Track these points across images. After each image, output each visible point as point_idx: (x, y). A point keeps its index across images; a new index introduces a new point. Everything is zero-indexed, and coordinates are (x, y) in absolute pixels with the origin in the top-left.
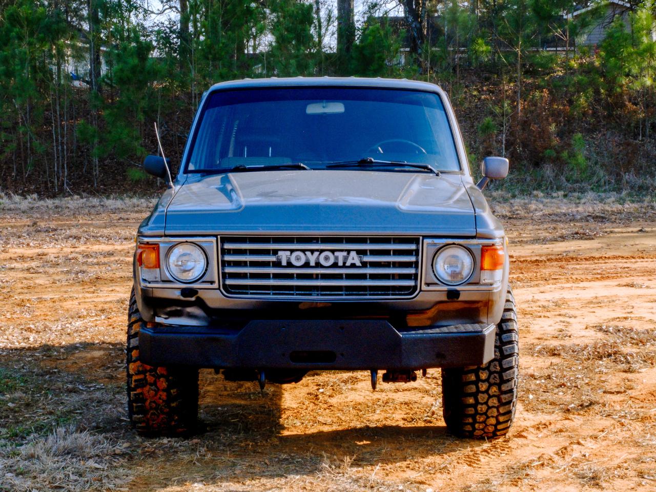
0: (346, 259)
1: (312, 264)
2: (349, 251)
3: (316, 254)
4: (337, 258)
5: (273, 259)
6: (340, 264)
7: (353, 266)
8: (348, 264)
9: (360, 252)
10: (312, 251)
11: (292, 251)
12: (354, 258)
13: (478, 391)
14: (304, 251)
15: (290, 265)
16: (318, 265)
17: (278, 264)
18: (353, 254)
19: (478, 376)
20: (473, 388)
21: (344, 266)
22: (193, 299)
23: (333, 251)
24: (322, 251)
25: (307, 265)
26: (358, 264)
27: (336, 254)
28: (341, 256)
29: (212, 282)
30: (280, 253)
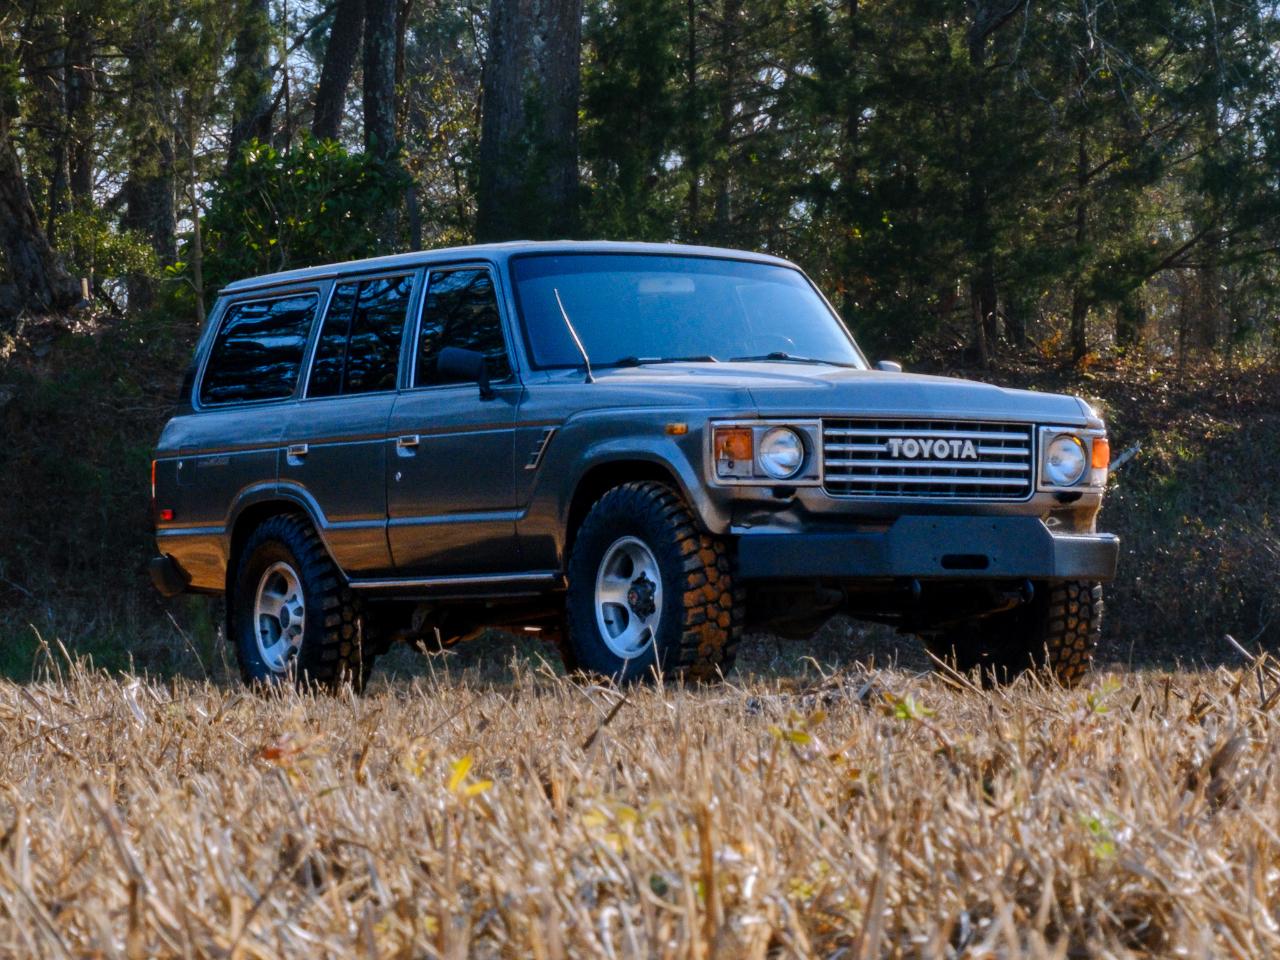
0: (961, 449)
1: (926, 455)
2: (963, 440)
3: (931, 442)
4: (951, 448)
5: (883, 448)
6: (956, 456)
7: (969, 459)
8: (964, 456)
9: (975, 442)
10: (926, 439)
11: (904, 438)
12: (970, 450)
14: (916, 438)
15: (902, 457)
16: (933, 457)
18: (969, 444)
21: (960, 459)
22: (788, 500)
23: (947, 439)
24: (935, 439)
26: (974, 456)
27: (952, 442)
28: (956, 444)
29: (815, 478)
30: (891, 441)
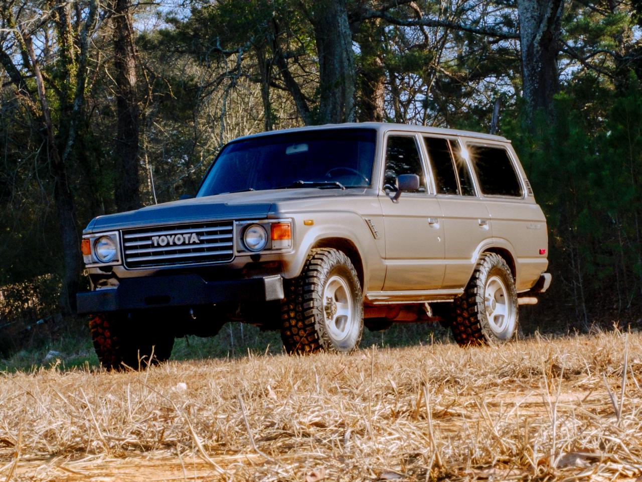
0: (190, 238)
1: (171, 243)
3: (173, 236)
4: (184, 238)
5: (149, 242)
6: (187, 242)
7: (194, 243)
8: (191, 242)
9: (198, 234)
10: (171, 235)
11: (160, 236)
12: (194, 238)
13: (291, 326)
14: (166, 235)
15: (159, 246)
16: (175, 244)
17: (152, 246)
18: (194, 235)
19: (289, 315)
20: (287, 324)
21: (189, 244)
22: (110, 273)
23: (182, 234)
24: (175, 235)
25: (168, 245)
27: (184, 236)
28: (187, 236)
29: (118, 261)
30: (153, 238)
